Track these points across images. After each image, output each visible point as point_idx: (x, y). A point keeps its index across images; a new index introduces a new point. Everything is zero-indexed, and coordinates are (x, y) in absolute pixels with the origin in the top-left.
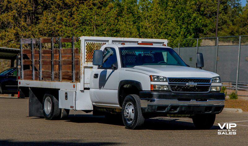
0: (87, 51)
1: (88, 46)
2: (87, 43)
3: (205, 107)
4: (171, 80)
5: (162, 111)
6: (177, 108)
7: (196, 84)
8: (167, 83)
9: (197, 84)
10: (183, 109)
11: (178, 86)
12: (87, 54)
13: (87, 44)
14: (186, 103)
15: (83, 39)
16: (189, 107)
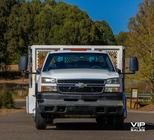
0: (39, 58)
1: (40, 54)
2: (38, 51)
3: (95, 108)
4: (59, 81)
5: (50, 111)
6: (65, 108)
7: (86, 85)
8: (55, 85)
9: (88, 85)
10: (71, 109)
11: (71, 87)
12: (39, 61)
13: (39, 53)
14: (73, 103)
15: (33, 47)
16: (77, 107)
